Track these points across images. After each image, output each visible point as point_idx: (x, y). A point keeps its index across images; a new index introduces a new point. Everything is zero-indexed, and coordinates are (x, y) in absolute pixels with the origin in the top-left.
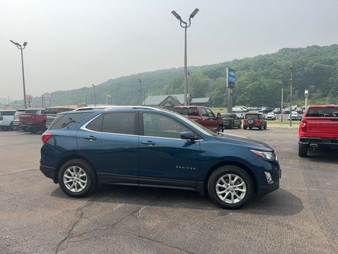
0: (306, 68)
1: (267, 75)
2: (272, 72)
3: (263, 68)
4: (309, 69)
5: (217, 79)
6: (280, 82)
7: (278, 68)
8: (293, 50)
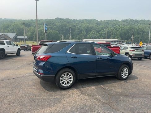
0: (66, 27)
1: (52, 28)
2: (54, 27)
3: (50, 25)
4: (68, 28)
5: (29, 27)
6: (57, 32)
7: (56, 26)
8: (61, 19)
